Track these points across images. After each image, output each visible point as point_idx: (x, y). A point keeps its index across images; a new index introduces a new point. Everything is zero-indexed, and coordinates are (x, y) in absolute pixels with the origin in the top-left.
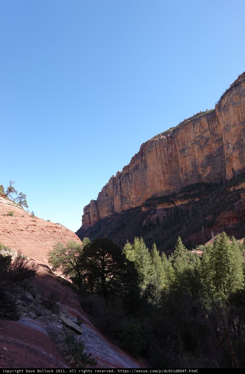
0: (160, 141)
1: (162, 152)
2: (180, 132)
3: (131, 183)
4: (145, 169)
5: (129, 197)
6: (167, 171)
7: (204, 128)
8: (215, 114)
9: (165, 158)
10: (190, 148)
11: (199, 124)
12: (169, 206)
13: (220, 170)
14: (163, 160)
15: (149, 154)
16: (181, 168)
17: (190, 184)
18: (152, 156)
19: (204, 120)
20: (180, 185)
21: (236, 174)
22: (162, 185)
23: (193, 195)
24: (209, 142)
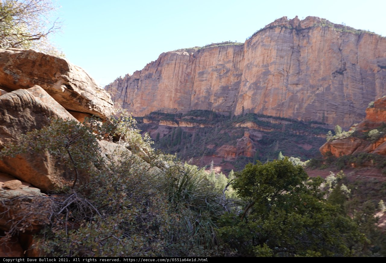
0: (182, 56)
1: (181, 68)
2: (204, 54)
3: (139, 91)
4: (158, 80)
5: (133, 104)
6: (180, 89)
7: (228, 59)
8: (242, 49)
9: (182, 75)
10: (209, 73)
11: (225, 52)
12: (173, 125)
13: (231, 103)
14: (179, 77)
15: (166, 66)
16: (194, 91)
17: (199, 109)
18: (169, 69)
19: (231, 51)
20: (188, 107)
21: (245, 112)
22: (171, 102)
23: (200, 120)
24: (229, 74)
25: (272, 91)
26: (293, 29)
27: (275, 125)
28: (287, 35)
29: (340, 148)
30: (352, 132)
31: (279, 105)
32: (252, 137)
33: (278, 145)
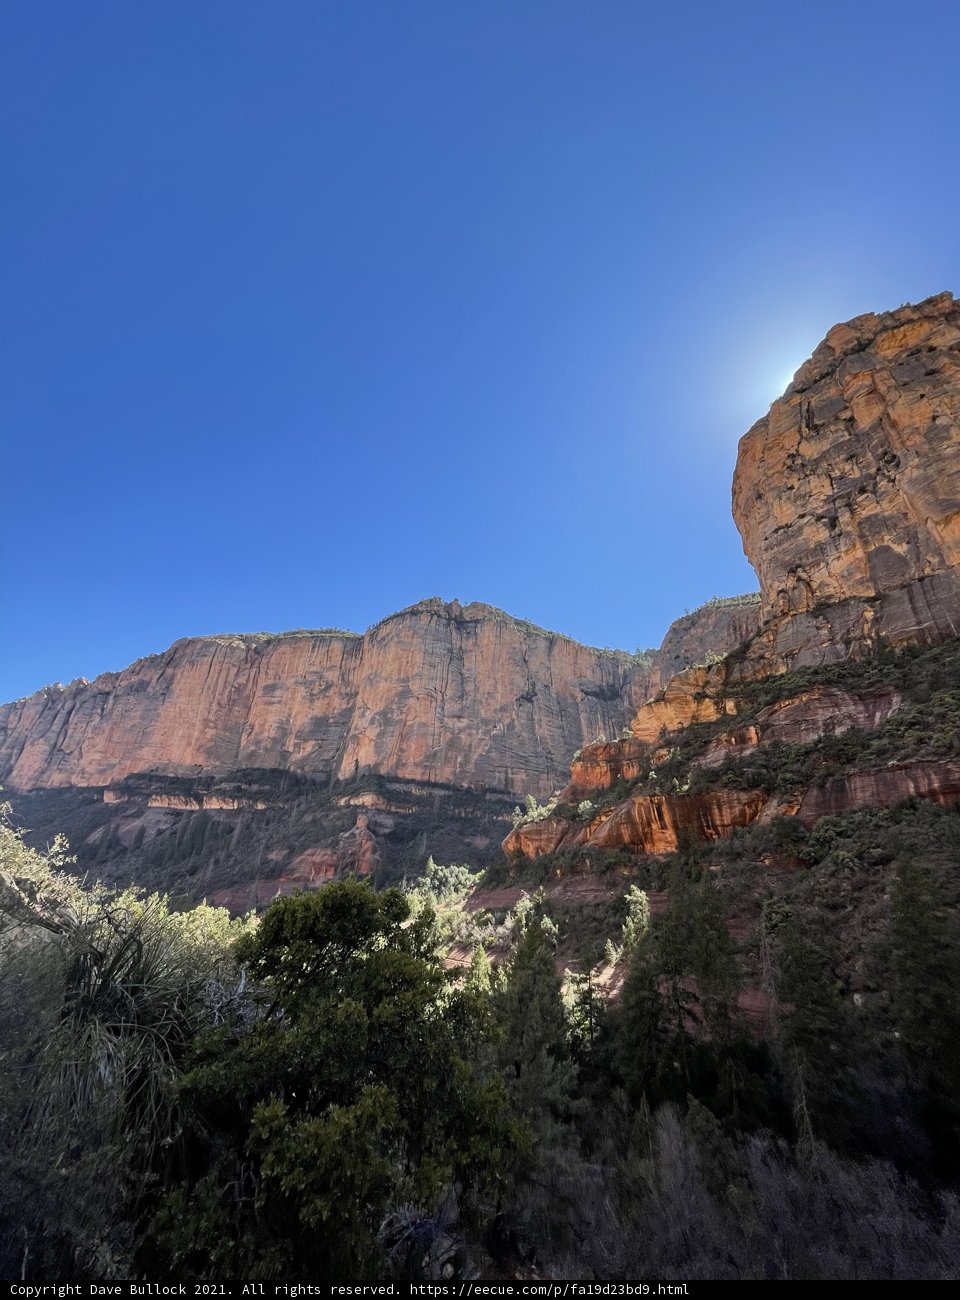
0: (228, 649)
1: (223, 675)
2: (282, 649)
3: (103, 720)
4: (161, 698)
5: (81, 754)
6: (216, 720)
7: (330, 662)
8: (360, 645)
9: (224, 689)
10: (288, 689)
11: (325, 649)
12: (186, 804)
13: (331, 754)
14: (217, 693)
15: (188, 666)
16: (250, 725)
17: (256, 766)
18: (194, 674)
19: (337, 646)
20: (232, 761)
21: (361, 772)
22: (189, 749)
23: (256, 793)
24: (331, 692)
25: (415, 728)
26: (450, 619)
27: (419, 797)
28: (441, 628)
29: (536, 840)
30: (552, 806)
31: (428, 757)
32: (372, 827)
33: (425, 841)
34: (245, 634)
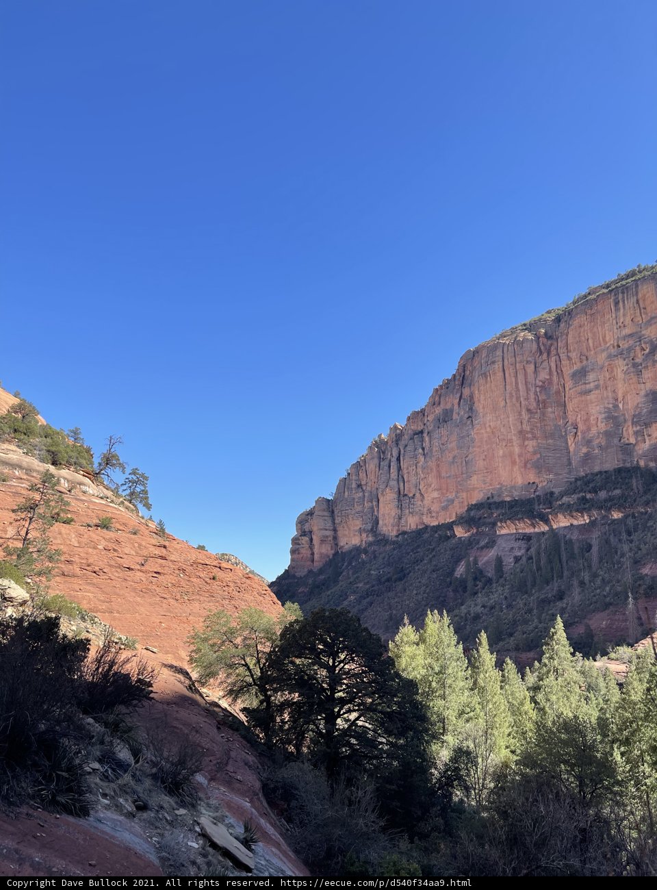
0: (515, 346)
1: (521, 377)
2: (576, 322)
3: (428, 459)
4: (469, 422)
5: (421, 494)
6: (532, 429)
7: (646, 313)
9: (527, 392)
10: (602, 368)
11: (633, 300)
12: (534, 527)
14: (522, 399)
15: (482, 381)
16: (572, 424)
17: (597, 469)
18: (490, 387)
19: (648, 291)
20: (566, 471)
22: (516, 468)
23: (606, 501)
34: (527, 322)
